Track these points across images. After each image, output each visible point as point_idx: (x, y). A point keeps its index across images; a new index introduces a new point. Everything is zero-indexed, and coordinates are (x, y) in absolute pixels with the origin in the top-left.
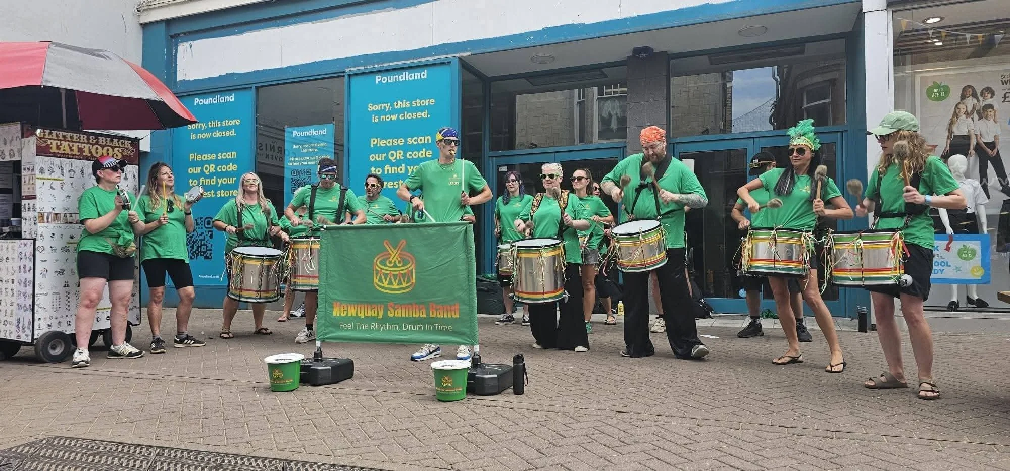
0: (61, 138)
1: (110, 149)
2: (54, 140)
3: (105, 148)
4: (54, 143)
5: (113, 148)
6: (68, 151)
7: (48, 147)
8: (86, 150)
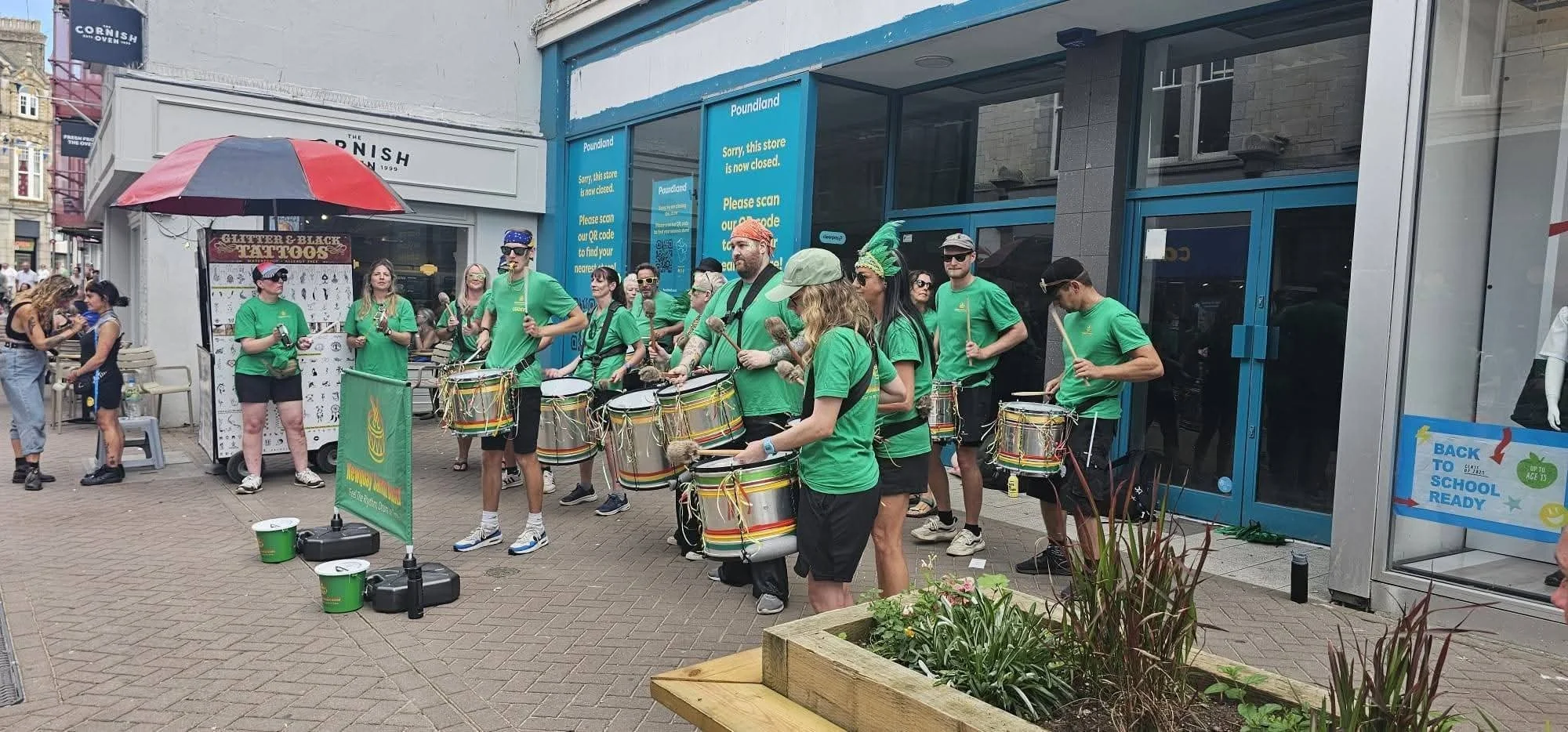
0: (251, 241)
1: (313, 248)
2: (243, 244)
3: (306, 248)
4: (243, 247)
5: (316, 247)
6: (260, 255)
7: (237, 253)
8: (282, 252)
